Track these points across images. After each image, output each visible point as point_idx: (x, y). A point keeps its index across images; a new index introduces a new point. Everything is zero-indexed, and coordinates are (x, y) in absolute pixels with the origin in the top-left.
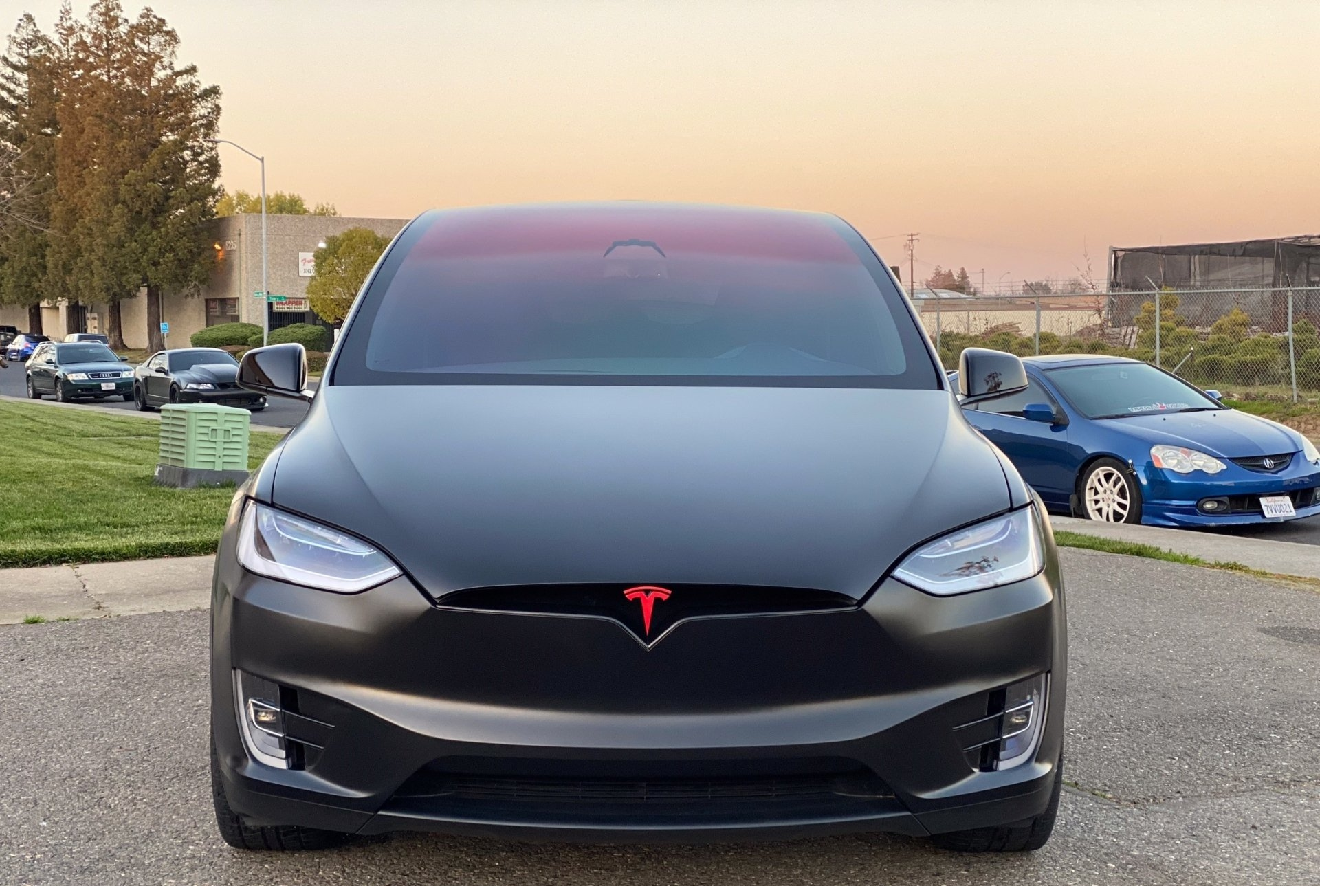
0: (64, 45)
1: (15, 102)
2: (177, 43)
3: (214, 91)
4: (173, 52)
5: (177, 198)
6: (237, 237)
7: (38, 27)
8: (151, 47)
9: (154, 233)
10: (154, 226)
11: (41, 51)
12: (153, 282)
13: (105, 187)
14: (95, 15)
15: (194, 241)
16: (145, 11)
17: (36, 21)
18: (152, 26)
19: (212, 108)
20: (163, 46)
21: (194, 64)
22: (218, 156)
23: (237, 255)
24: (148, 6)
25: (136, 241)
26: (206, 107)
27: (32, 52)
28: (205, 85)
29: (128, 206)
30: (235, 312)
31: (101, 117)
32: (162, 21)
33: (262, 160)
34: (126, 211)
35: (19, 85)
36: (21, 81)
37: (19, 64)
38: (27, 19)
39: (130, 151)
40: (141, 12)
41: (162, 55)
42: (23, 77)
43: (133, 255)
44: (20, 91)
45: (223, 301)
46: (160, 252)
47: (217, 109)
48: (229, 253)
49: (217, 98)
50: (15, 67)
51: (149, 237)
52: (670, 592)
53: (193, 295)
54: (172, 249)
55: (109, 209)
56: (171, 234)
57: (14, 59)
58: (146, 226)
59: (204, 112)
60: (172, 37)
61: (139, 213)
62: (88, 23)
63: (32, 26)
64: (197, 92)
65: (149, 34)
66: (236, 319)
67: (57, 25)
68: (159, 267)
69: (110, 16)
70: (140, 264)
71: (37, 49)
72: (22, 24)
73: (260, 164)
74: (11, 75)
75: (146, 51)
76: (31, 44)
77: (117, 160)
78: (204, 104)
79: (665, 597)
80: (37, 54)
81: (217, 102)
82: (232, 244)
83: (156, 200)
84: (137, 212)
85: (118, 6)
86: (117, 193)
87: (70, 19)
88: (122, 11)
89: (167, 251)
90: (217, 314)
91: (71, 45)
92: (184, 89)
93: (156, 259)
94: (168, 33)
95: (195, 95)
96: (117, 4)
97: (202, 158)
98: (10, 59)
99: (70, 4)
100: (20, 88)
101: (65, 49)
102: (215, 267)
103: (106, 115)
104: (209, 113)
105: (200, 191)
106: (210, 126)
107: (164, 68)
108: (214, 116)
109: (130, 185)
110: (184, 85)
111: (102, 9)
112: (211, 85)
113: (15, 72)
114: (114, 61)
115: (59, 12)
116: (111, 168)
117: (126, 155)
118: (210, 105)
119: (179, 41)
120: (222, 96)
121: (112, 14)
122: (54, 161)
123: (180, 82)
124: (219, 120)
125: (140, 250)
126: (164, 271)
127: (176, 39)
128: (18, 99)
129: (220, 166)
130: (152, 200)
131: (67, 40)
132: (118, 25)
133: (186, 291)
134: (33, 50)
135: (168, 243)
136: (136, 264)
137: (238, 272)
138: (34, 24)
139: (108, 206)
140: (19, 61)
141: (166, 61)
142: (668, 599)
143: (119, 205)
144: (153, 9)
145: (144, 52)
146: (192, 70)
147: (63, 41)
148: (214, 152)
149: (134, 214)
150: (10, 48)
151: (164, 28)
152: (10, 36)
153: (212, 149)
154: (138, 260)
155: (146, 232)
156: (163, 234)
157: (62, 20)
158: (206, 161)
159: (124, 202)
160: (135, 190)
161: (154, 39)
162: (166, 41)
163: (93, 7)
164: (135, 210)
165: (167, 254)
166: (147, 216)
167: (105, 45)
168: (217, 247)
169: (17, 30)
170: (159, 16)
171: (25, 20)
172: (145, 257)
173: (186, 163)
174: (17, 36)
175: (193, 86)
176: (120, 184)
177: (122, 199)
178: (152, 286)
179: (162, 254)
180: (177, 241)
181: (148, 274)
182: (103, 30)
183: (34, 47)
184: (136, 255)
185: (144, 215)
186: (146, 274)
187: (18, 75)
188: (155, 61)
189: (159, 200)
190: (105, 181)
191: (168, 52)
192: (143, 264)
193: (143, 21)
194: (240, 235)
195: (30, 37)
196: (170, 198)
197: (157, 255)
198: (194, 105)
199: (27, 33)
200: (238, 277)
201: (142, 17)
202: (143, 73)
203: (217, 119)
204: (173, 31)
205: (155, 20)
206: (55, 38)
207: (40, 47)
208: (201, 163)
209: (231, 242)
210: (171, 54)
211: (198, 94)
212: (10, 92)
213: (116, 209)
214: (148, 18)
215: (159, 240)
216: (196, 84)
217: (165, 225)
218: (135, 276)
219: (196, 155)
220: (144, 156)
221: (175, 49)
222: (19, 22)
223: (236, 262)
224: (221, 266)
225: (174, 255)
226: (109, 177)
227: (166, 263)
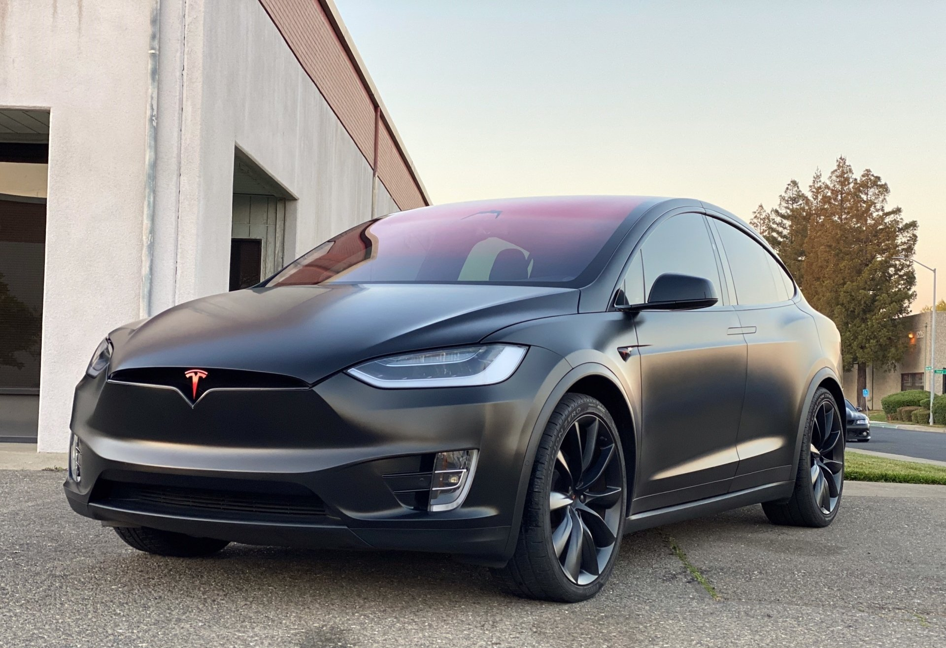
0: (815, 199)
1: (782, 240)
2: (887, 193)
3: (913, 225)
4: (885, 199)
5: (880, 301)
6: (924, 329)
7: (801, 188)
8: (869, 196)
9: (863, 325)
10: (864, 320)
11: (801, 204)
12: (861, 360)
13: (830, 294)
14: (834, 178)
15: (893, 331)
16: (866, 172)
17: (799, 185)
18: (872, 182)
19: (910, 237)
20: (877, 196)
21: (899, 207)
22: (914, 271)
23: (924, 342)
24: (868, 168)
25: (849, 331)
26: (906, 237)
27: (795, 206)
28: (907, 221)
29: (845, 307)
30: (921, 383)
31: (830, 246)
32: (878, 178)
33: (934, 271)
34: (844, 310)
35: (785, 228)
36: (787, 225)
37: (786, 214)
38: (793, 184)
39: (849, 269)
40: (862, 173)
41: (875, 201)
42: (788, 223)
43: (847, 341)
44: (785, 232)
45: (914, 375)
46: (866, 339)
47: (914, 238)
48: (919, 340)
49: (915, 229)
50: (783, 216)
51: (859, 329)
52: (207, 373)
53: (890, 370)
54: (875, 337)
55: (832, 309)
56: (875, 326)
57: (783, 211)
58: (857, 321)
59: (904, 240)
60: (885, 189)
61: (853, 312)
62: (828, 183)
63: (796, 188)
64: (900, 226)
65: (868, 187)
66: (922, 388)
67: (810, 186)
68: (865, 350)
69: (844, 177)
70: (852, 348)
71: (799, 203)
72: (789, 187)
73: (933, 274)
74: (780, 221)
75: (865, 200)
76: (794, 200)
77: (840, 275)
78: (906, 234)
79: (204, 376)
80: (797, 207)
81: (915, 232)
82: (921, 333)
83: (865, 303)
84: (851, 311)
85: (851, 171)
86: (838, 298)
87: (820, 181)
88: (853, 174)
89: (871, 339)
90: (909, 384)
91: (819, 200)
92: (890, 224)
93: (863, 345)
94: (881, 186)
95: (899, 228)
96: (850, 169)
97: (902, 273)
98: (780, 211)
99: (820, 171)
100: (786, 230)
101: (815, 202)
102: (907, 350)
103: (834, 245)
104: (908, 240)
105: (898, 296)
106: (909, 250)
107: (877, 210)
108: (912, 243)
109: (848, 292)
110: (891, 221)
111: (838, 173)
112: (911, 221)
113: (783, 220)
114: (845, 208)
115: (813, 177)
116: (835, 281)
117: (846, 272)
118: (909, 235)
119: (889, 192)
120: (919, 228)
121: (845, 176)
122: (802, 278)
123: (887, 220)
124: (916, 245)
125: (852, 338)
126: (868, 353)
127: (887, 190)
128: (784, 238)
129: (915, 278)
130: (862, 302)
131: (817, 196)
132: (849, 184)
133: (885, 367)
134: (796, 204)
135: (872, 333)
136: (849, 347)
137: (924, 354)
138: (798, 187)
139: (832, 307)
140: (786, 212)
141: (878, 206)
142: (206, 378)
143: (839, 306)
144: (871, 170)
145: (863, 200)
146: (898, 211)
147: (815, 197)
148: (910, 268)
149: (849, 312)
150: (780, 204)
151: (879, 183)
152: (781, 196)
153: (909, 266)
154: (850, 345)
155: (857, 325)
156: (869, 326)
157: (814, 182)
158: (904, 275)
159: (842, 304)
160: (851, 296)
161: (871, 191)
162: (879, 192)
163: (833, 172)
164: (850, 310)
165: (872, 341)
166: (859, 314)
167: (839, 197)
168: (911, 336)
169: (786, 192)
170: (875, 175)
171: (792, 184)
172: (855, 343)
173: (891, 276)
174: (786, 196)
175: (897, 222)
176: (841, 291)
177: (841, 302)
178: (860, 363)
179: (868, 340)
180: (879, 331)
181: (857, 354)
182: (839, 187)
183: (797, 203)
184: (850, 341)
185: (856, 313)
186: (855, 354)
187: (785, 221)
188: (870, 206)
189: (867, 302)
190: (830, 290)
191: (881, 199)
192: (854, 348)
193: (864, 179)
194: (926, 327)
195: (794, 196)
196: (876, 301)
197: (864, 341)
198: (897, 236)
199: (792, 193)
200: (924, 358)
201: (863, 176)
202: (863, 215)
203: (914, 244)
204: (886, 184)
205: (872, 178)
206: (809, 195)
207: (801, 202)
208: (901, 276)
209: (920, 333)
210: (883, 201)
211: (900, 227)
212: (779, 233)
213: (836, 309)
214: (868, 176)
215: (866, 330)
216: (900, 220)
217: (871, 320)
218: (847, 356)
219: (897, 270)
220: (859, 272)
221: (886, 197)
222: (787, 186)
223: (923, 347)
224: (912, 350)
225: (877, 342)
226: (834, 287)
227: (870, 347)
